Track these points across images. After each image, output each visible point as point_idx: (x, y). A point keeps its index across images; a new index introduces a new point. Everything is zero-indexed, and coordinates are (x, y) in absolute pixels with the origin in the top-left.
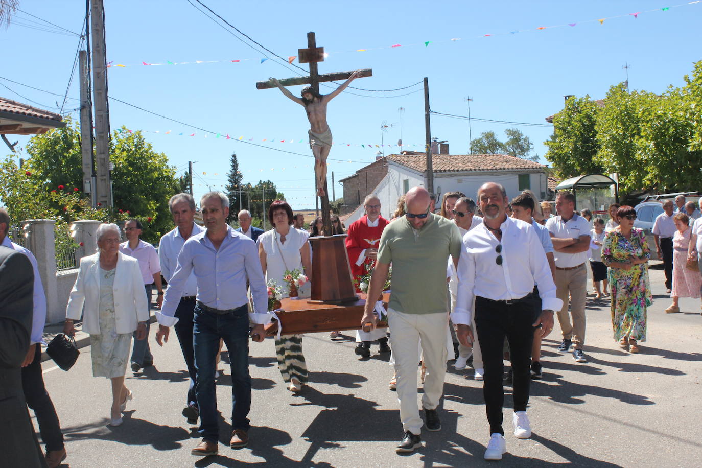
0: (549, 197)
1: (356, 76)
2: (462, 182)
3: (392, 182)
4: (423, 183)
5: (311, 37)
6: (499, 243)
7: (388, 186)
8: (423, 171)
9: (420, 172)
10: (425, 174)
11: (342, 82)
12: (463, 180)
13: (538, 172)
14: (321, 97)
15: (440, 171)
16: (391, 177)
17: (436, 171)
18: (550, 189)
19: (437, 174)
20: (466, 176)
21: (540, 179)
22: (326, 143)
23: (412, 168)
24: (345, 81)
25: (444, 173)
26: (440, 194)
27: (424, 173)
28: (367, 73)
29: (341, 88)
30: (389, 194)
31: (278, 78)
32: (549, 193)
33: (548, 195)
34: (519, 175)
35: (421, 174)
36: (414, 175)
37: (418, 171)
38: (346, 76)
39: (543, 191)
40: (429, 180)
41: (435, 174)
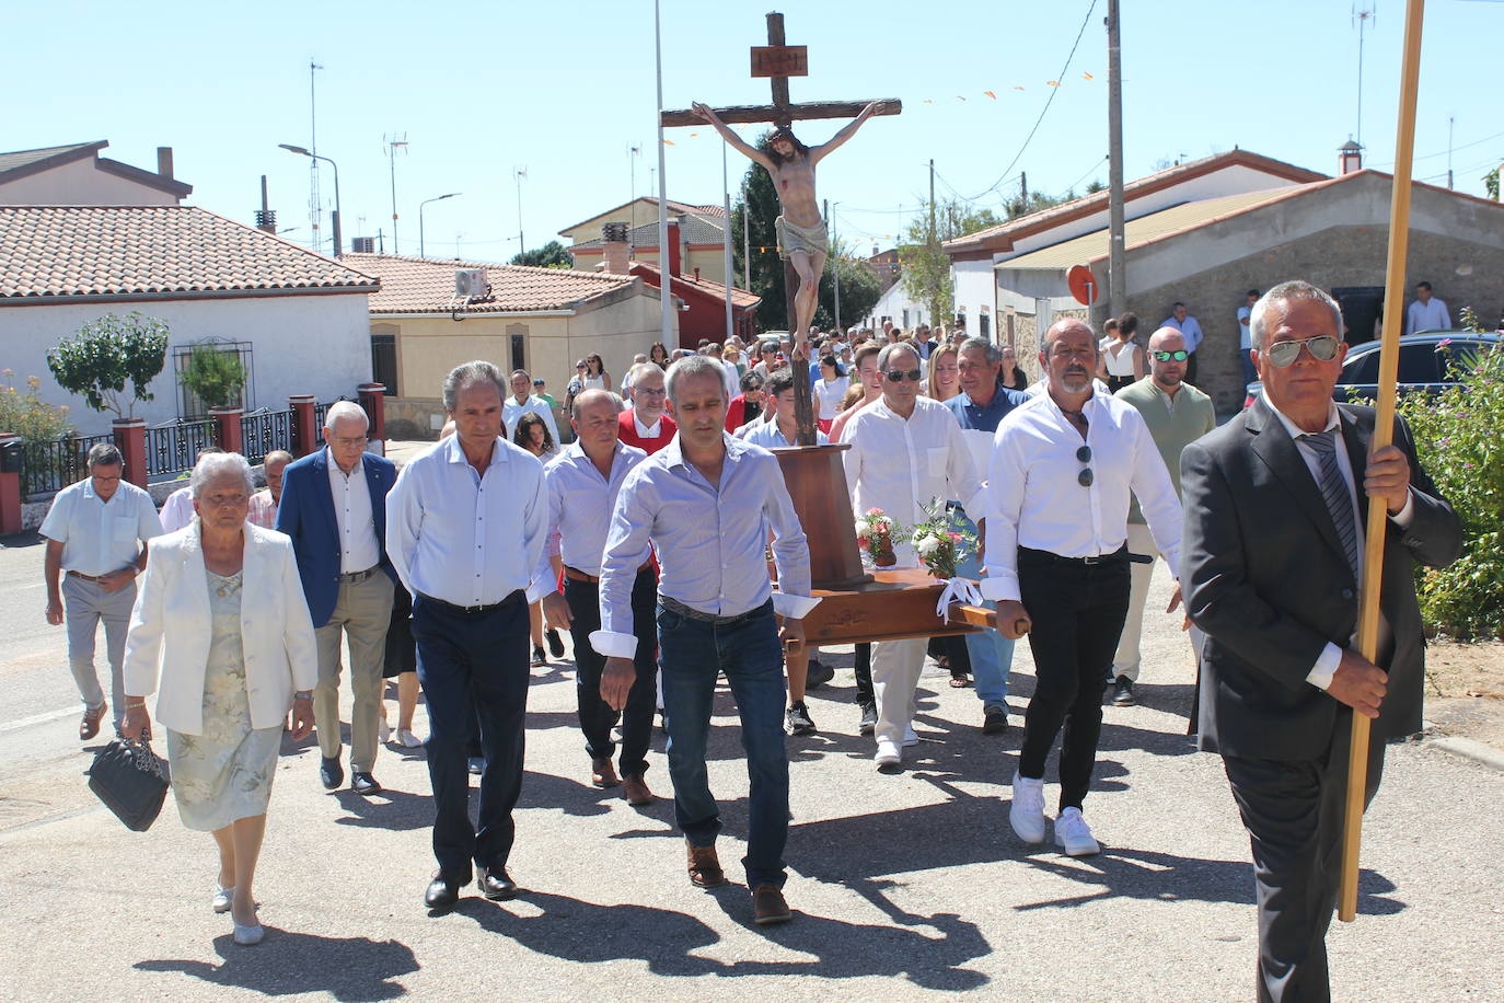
1: (873, 112)
5: (776, 22)
6: (1082, 444)
11: (843, 122)
14: (804, 151)
22: (820, 249)
24: (849, 120)
28: (892, 107)
29: (843, 136)
31: (712, 105)
38: (853, 110)
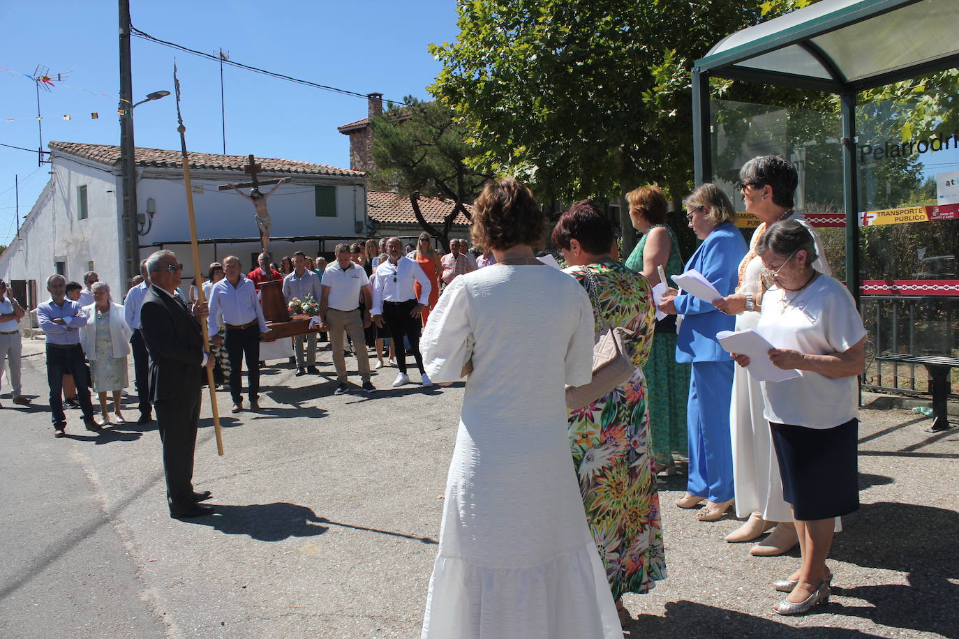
0: (369, 231)
2: (202, 192)
3: (58, 193)
4: (113, 187)
7: (51, 202)
8: (113, 161)
9: (107, 163)
10: (118, 167)
12: (205, 187)
13: (351, 184)
14: (262, 195)
15: (154, 164)
16: (57, 185)
17: (143, 163)
18: (370, 218)
19: (147, 169)
20: (213, 179)
21: (355, 197)
23: (93, 159)
25: (161, 169)
26: (152, 214)
27: (114, 165)
30: (54, 219)
32: (369, 223)
33: (369, 227)
34: (316, 186)
35: (110, 168)
36: (97, 171)
37: (103, 162)
39: (359, 219)
40: (125, 181)
41: (140, 170)
